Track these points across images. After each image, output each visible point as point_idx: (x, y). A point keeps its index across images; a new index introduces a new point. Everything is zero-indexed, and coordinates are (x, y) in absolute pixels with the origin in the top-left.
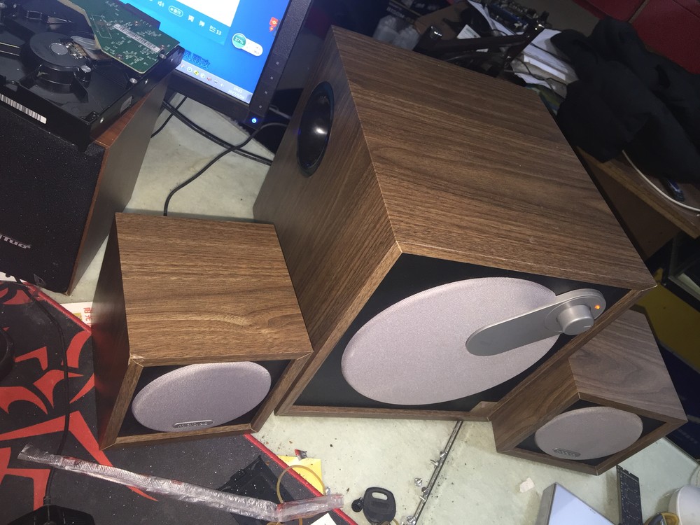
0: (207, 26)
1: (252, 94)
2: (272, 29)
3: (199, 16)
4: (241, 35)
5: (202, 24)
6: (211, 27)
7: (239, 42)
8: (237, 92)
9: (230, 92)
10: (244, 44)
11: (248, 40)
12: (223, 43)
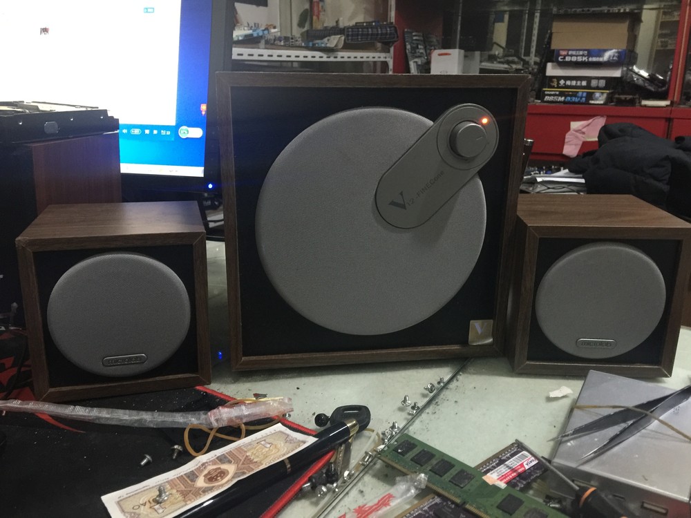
0: (159, 132)
1: (203, 168)
2: (204, 113)
3: (152, 127)
4: (184, 127)
5: (155, 132)
6: (162, 131)
7: (184, 133)
10: (188, 133)
11: (190, 129)
12: (173, 139)
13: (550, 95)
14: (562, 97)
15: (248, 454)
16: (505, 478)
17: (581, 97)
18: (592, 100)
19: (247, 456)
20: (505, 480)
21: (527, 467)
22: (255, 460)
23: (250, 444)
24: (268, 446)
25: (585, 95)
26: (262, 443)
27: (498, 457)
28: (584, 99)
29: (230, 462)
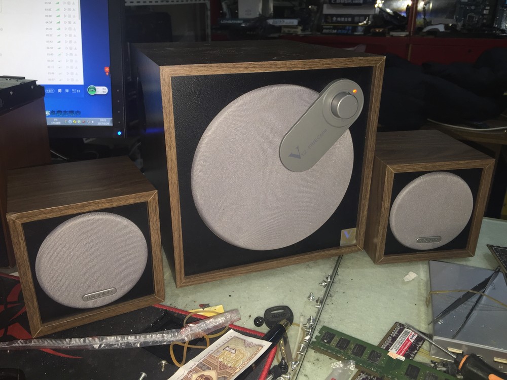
0: (70, 91)
1: (112, 118)
2: (107, 74)
3: (64, 87)
4: (92, 86)
5: (67, 91)
6: (73, 90)
7: (92, 91)
8: (103, 122)
9: (99, 124)
10: (95, 91)
11: (97, 87)
12: (83, 96)
13: (327, 29)
14: (335, 30)
15: (220, 360)
16: (401, 352)
17: (349, 30)
18: (356, 32)
19: (220, 362)
20: (402, 353)
21: (412, 341)
22: (229, 365)
23: (217, 351)
24: (234, 351)
25: (350, 28)
26: (227, 349)
27: (390, 336)
28: (350, 31)
29: (209, 369)
